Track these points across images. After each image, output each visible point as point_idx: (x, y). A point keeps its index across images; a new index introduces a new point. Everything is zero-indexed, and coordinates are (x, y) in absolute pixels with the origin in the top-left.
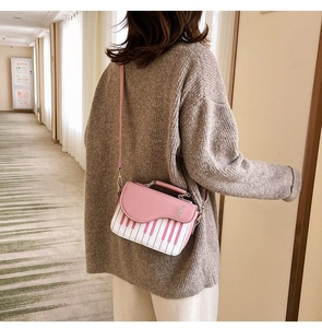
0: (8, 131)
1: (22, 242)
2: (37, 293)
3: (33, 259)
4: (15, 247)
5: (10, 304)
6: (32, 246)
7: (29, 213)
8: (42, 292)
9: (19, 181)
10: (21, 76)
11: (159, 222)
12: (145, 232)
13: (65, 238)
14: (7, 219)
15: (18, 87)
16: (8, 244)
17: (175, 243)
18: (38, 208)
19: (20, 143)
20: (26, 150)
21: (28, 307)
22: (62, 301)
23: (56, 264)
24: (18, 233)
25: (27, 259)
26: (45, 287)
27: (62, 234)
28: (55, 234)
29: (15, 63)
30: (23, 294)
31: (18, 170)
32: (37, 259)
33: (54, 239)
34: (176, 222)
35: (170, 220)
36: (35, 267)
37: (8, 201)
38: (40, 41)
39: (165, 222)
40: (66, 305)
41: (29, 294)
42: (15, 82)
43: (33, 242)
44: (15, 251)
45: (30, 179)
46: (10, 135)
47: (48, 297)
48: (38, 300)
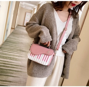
0: (21, 31)
1: (14, 58)
2: (13, 72)
3: (15, 63)
4: (12, 59)
5: (5, 73)
6: (16, 60)
7: (18, 51)
8: (14, 72)
9: (19, 43)
10: (28, 17)
11: (42, 55)
12: (37, 58)
13: (25, 60)
14: (12, 51)
15: (26, 20)
16: (10, 58)
17: (46, 62)
18: (21, 51)
19: (22, 34)
20: (23, 36)
21: (9, 75)
22: (18, 76)
23: (20, 66)
24: (14, 55)
25: (13, 63)
26: (16, 71)
27: (25, 59)
28: (23, 58)
29: (27, 14)
30: (9, 71)
31: (20, 40)
32: (16, 63)
33: (22, 60)
34: (47, 55)
35: (45, 54)
36: (15, 65)
37: (14, 47)
38: (34, 9)
39: (44, 55)
40: (19, 77)
41: (11, 71)
42: (26, 19)
43: (17, 59)
44: (11, 60)
45: (22, 43)
46: (21, 32)
47: (15, 74)
48: (12, 74)
